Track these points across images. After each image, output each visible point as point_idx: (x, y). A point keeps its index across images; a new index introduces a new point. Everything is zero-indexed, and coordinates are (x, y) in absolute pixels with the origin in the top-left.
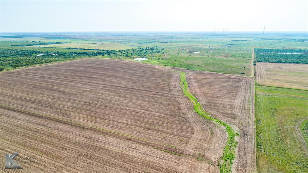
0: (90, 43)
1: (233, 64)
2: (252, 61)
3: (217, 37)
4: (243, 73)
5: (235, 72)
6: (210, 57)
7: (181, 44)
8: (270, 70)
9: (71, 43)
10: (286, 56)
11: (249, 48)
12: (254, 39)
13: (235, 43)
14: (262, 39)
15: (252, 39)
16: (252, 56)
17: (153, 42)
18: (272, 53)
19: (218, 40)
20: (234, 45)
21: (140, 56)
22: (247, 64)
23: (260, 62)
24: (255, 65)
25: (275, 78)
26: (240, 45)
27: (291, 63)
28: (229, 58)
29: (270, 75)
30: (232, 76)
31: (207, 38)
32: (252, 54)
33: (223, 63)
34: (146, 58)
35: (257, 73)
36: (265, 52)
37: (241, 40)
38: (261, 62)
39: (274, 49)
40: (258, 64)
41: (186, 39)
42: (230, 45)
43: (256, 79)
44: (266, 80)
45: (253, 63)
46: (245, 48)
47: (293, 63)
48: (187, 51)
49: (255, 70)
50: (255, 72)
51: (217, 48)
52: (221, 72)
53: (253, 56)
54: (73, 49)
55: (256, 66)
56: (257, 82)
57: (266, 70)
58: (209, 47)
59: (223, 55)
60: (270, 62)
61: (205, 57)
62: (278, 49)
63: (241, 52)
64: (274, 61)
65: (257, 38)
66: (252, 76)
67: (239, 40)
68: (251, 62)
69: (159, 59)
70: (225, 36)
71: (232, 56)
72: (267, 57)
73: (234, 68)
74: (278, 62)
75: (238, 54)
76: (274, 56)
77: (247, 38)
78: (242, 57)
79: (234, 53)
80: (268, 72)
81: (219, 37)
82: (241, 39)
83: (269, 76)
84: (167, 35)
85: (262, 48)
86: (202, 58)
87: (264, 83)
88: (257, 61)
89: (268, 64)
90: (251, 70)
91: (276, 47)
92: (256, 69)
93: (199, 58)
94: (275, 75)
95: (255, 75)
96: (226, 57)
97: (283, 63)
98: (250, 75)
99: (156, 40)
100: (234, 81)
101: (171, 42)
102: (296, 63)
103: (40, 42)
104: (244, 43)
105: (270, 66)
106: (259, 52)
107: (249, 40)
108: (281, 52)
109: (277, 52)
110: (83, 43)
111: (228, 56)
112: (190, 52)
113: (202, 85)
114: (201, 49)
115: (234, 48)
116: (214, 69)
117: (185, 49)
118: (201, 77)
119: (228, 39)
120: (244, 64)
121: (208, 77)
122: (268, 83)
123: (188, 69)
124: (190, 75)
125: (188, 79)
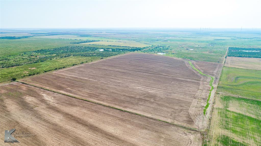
0: (116, 41)
1: (214, 57)
2: (225, 56)
4: (219, 62)
5: (215, 61)
6: (201, 53)
10: (246, 53)
11: (225, 46)
13: (216, 42)
15: (230, 38)
20: (215, 43)
21: (159, 52)
22: (222, 57)
23: (229, 56)
24: (226, 58)
26: (220, 44)
27: (247, 57)
28: (212, 54)
30: (213, 63)
32: (226, 51)
33: (209, 57)
34: (164, 53)
35: (226, 62)
37: (221, 39)
38: (230, 56)
40: (228, 57)
42: (213, 43)
45: (225, 57)
46: (222, 46)
47: (248, 57)
48: (185, 48)
49: (225, 60)
50: (225, 61)
52: (208, 61)
53: (227, 53)
54: (112, 46)
55: (226, 59)
57: (231, 61)
58: (199, 45)
59: (209, 52)
61: (198, 52)
63: (220, 50)
64: (237, 56)
66: (223, 63)
67: (219, 40)
68: (224, 56)
69: (172, 54)
71: (214, 52)
73: (214, 59)
74: (240, 57)
75: (218, 51)
76: (239, 53)
78: (220, 53)
79: (215, 50)
80: (232, 62)
86: (196, 53)
89: (234, 57)
90: (223, 61)
93: (194, 54)
95: (225, 63)
96: (210, 53)
97: (242, 57)
98: (222, 63)
100: (214, 65)
102: (250, 57)
104: (223, 42)
105: (234, 58)
106: (231, 50)
107: (227, 39)
108: (245, 50)
109: (243, 50)
110: (111, 41)
111: (212, 53)
112: (187, 49)
113: (200, 66)
114: (194, 47)
115: (215, 46)
116: (204, 60)
117: (183, 47)
118: (199, 63)
119: (211, 38)
120: (220, 57)
121: (202, 63)
122: (229, 66)
123: (191, 60)
124: (193, 62)
125: (193, 64)
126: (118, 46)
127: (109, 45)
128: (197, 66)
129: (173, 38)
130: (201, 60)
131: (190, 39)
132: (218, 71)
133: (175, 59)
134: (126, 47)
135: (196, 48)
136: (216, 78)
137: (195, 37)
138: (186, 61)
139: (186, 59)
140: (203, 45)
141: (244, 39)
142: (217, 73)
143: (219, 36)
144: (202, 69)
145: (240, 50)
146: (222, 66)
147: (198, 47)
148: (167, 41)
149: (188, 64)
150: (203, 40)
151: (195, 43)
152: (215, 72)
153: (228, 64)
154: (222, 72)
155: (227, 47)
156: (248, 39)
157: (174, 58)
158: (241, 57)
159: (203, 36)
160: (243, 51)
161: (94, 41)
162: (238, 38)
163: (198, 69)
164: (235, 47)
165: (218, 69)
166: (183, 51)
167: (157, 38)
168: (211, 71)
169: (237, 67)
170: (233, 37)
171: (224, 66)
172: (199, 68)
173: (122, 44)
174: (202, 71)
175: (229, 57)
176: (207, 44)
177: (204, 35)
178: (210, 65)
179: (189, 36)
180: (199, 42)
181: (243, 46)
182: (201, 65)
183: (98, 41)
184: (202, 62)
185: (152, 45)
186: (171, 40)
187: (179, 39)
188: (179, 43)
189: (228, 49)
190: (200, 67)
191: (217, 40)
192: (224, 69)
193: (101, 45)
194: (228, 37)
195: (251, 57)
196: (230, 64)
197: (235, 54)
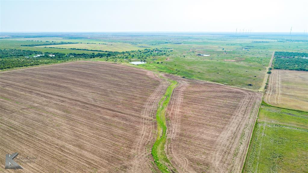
0: (100, 44)
1: (242, 72)
2: (268, 68)
3: (238, 38)
4: (251, 85)
6: (219, 61)
7: (195, 46)
8: (288, 82)
9: (81, 43)
11: (269, 51)
12: (279, 40)
13: (255, 45)
14: (287, 40)
16: (269, 61)
17: (165, 43)
18: (296, 57)
19: (238, 41)
20: (253, 47)
22: (260, 71)
23: (277, 69)
24: (269, 73)
25: (293, 94)
26: (260, 47)
28: (242, 63)
29: (287, 88)
30: (235, 88)
31: (226, 39)
32: (270, 59)
35: (269, 85)
36: (287, 56)
38: (279, 69)
39: (299, 52)
40: (274, 71)
41: (203, 40)
42: (248, 47)
43: (265, 94)
44: (280, 96)
45: (268, 71)
46: (264, 51)
48: (197, 53)
49: (268, 80)
50: (267, 84)
51: (232, 50)
53: (271, 61)
55: (271, 75)
56: (266, 99)
57: (283, 81)
58: (223, 49)
59: (235, 59)
60: (290, 70)
61: (214, 61)
62: (304, 52)
63: (258, 56)
64: (296, 68)
65: (282, 39)
66: (262, 89)
67: (260, 42)
68: (266, 69)
69: (158, 63)
70: (247, 37)
71: (246, 60)
72: (288, 63)
73: (241, 76)
74: (301, 70)
75: (254, 58)
76: (297, 62)
77: (270, 40)
78: (257, 62)
79: (249, 56)
80: (285, 85)
81: (240, 38)
82: (263, 41)
83: (285, 90)
84: (186, 35)
85: (285, 51)
86: (209, 62)
88: (275, 68)
89: (287, 71)
90: (262, 81)
91: (302, 50)
92: (270, 79)
94: (293, 88)
95: (266, 88)
96: (238, 61)
98: (259, 87)
99: (171, 41)
101: (185, 43)
103: (53, 42)
104: (265, 45)
105: (291, 75)
106: (280, 56)
109: (303, 56)
110: (93, 43)
111: (241, 61)
112: (199, 55)
113: (188, 102)
115: (251, 50)
119: (248, 41)
120: (256, 72)
121: (202, 89)
122: (280, 102)
124: (182, 85)
125: (176, 91)
128: (180, 101)
146: (258, 101)
148: (181, 43)
153: (274, 91)
155: (273, 51)
158: (304, 70)
165: (240, 117)
175: (277, 71)
181: (299, 50)
189: (273, 55)
191: (257, 42)
192: (263, 115)
196: (280, 92)
197: (289, 65)
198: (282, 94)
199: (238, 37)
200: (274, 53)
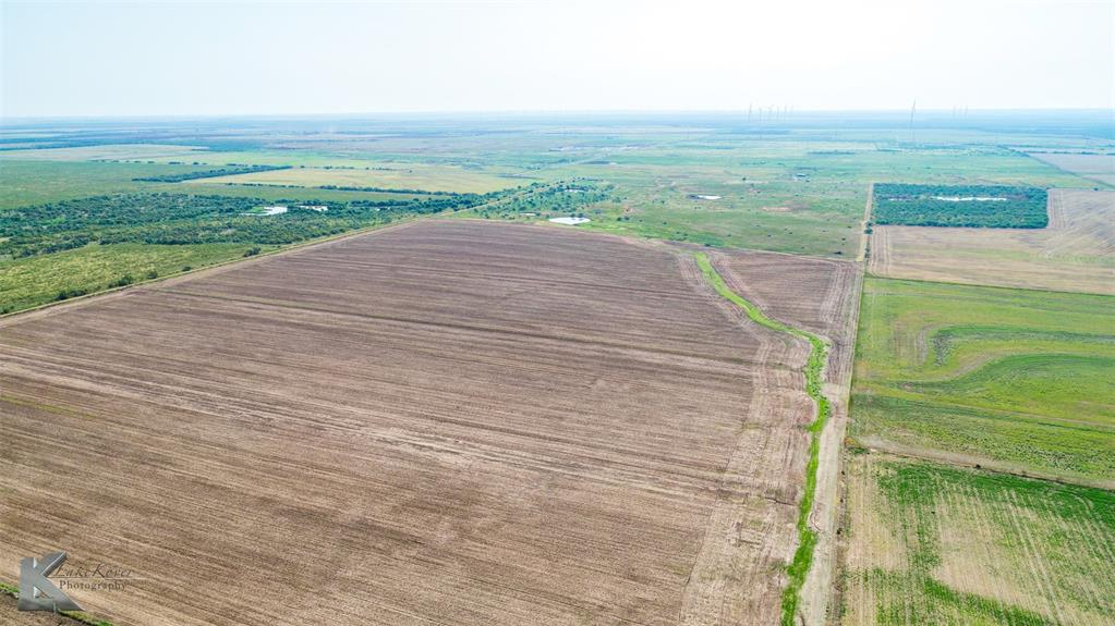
0: (367, 169)
1: (817, 232)
2: (863, 223)
4: (839, 253)
5: (821, 251)
6: (754, 211)
8: (904, 246)
10: (953, 206)
11: (860, 181)
13: (818, 162)
15: (873, 147)
16: (865, 208)
20: (815, 169)
21: (560, 212)
22: (851, 230)
23: (883, 223)
24: (869, 232)
26: (835, 170)
27: (960, 226)
28: (805, 215)
29: (902, 255)
30: (814, 258)
32: (865, 202)
33: (790, 228)
34: (581, 216)
35: (872, 251)
36: (902, 196)
37: (836, 153)
38: (888, 223)
39: (928, 185)
40: (877, 229)
41: (661, 149)
42: (802, 170)
43: (867, 264)
44: (890, 267)
45: (865, 228)
46: (846, 181)
47: (967, 226)
48: (684, 193)
49: (868, 244)
50: (868, 250)
52: (787, 250)
53: (868, 208)
55: (872, 236)
56: (870, 271)
57: (894, 246)
58: (745, 179)
59: (788, 206)
60: (908, 225)
61: (741, 211)
63: (837, 195)
64: (919, 221)
66: (861, 258)
67: (829, 153)
68: (860, 225)
69: (619, 219)
71: (812, 207)
72: (903, 210)
73: (817, 240)
74: (930, 224)
75: (829, 201)
76: (922, 208)
78: (838, 210)
79: (818, 197)
80: (898, 251)
82: (838, 150)
83: (898, 258)
86: (733, 215)
87: (884, 273)
88: (877, 223)
89: (903, 228)
90: (857, 246)
92: (871, 242)
93: (724, 216)
94: (912, 255)
95: (867, 256)
96: (795, 210)
97: (941, 226)
98: (855, 256)
100: (818, 271)
102: (973, 226)
104: (847, 164)
105: (907, 234)
106: (888, 195)
107: (862, 152)
108: (945, 195)
109: (937, 195)
110: (344, 168)
111: (802, 209)
112: (693, 197)
113: (752, 278)
114: (723, 187)
115: (816, 181)
116: (769, 245)
117: (675, 187)
118: (745, 262)
119: (795, 150)
120: (844, 231)
121: (759, 261)
122: (891, 274)
123: (708, 245)
124: (717, 258)
125: (717, 266)
126: (365, 190)
127: (326, 185)
128: (736, 277)
129: (635, 151)
130: (757, 247)
131: (709, 151)
132: (840, 304)
133: (632, 245)
134: (403, 192)
135: (734, 188)
136: (838, 345)
137: (728, 144)
138: (683, 256)
139: (686, 242)
140: (761, 176)
141: (927, 148)
142: (836, 315)
143: (828, 140)
144: (763, 295)
145: (922, 197)
146: (858, 272)
147: (743, 186)
148: (607, 163)
149: (694, 267)
150: (760, 156)
151: (728, 169)
152: (828, 305)
153: (882, 260)
154: (862, 307)
155: (868, 183)
156: (944, 148)
157: (628, 240)
158: (935, 225)
159: (761, 139)
160: (939, 198)
161: (263, 169)
162: (903, 145)
163: (743, 295)
164: (899, 182)
165: (839, 289)
166: (671, 204)
167: (566, 151)
168: (808, 305)
169: (929, 276)
170: (886, 144)
171: (867, 275)
172: (746, 288)
173: (391, 180)
174: (764, 305)
175: (883, 228)
176: (782, 171)
177: (764, 136)
178: (801, 271)
179: (700, 140)
180: (744, 163)
181: (930, 179)
182: (755, 270)
183: (278, 169)
184: (758, 255)
185: (533, 181)
186: (621, 160)
187: (658, 153)
188: (656, 170)
189: (871, 193)
190: (748, 284)
191: (821, 153)
192: (870, 287)
193: (288, 184)
194: (864, 142)
195: (978, 226)
196: (891, 261)
197: (905, 215)
198: (894, 264)
199: (759, 133)
200: (871, 188)
